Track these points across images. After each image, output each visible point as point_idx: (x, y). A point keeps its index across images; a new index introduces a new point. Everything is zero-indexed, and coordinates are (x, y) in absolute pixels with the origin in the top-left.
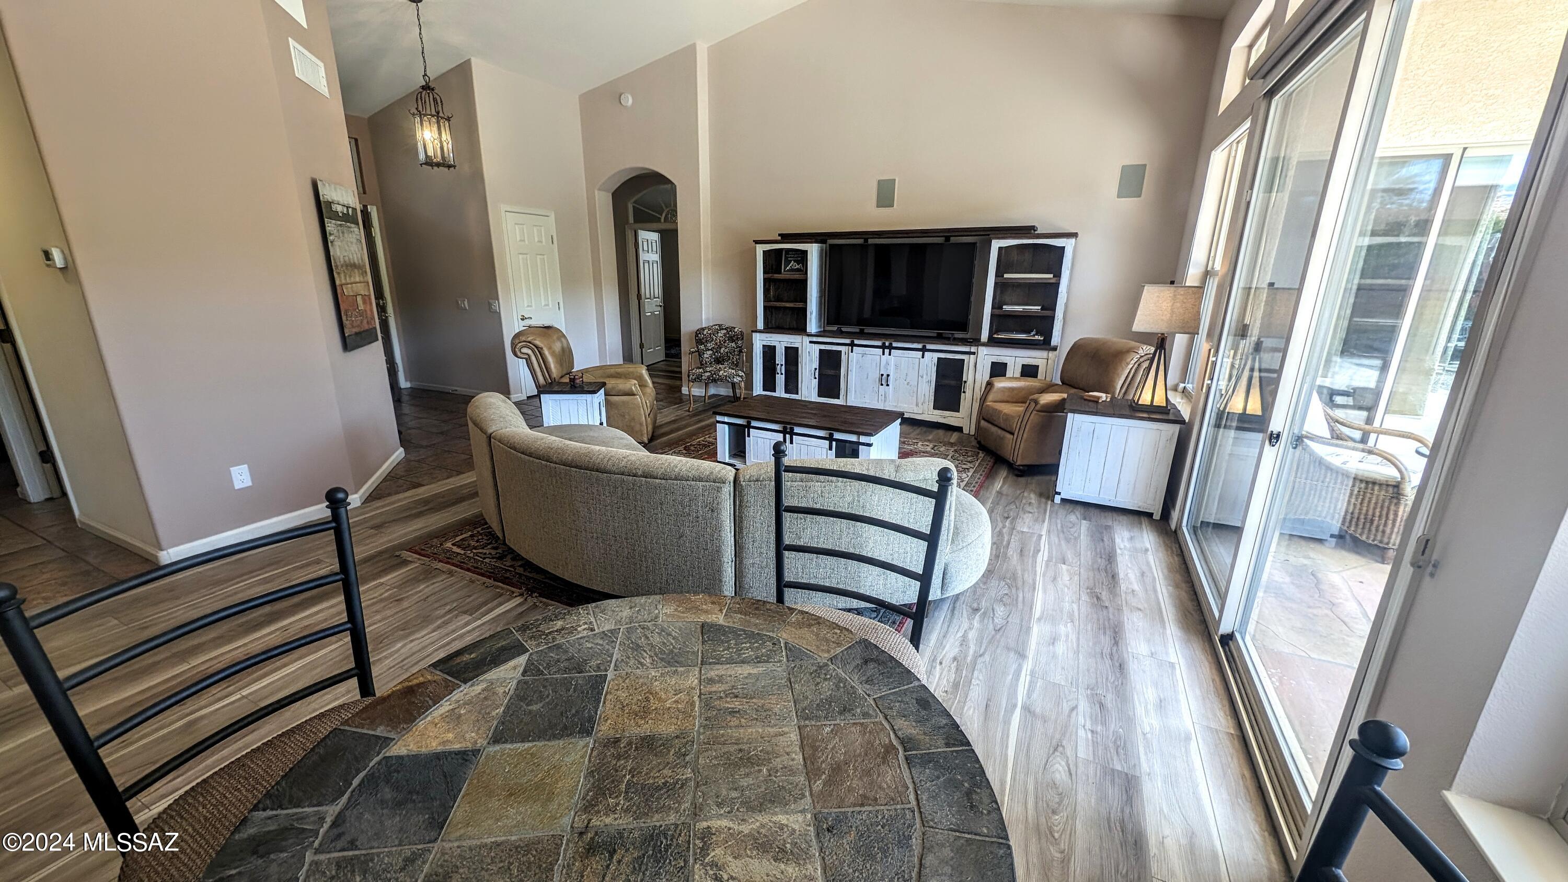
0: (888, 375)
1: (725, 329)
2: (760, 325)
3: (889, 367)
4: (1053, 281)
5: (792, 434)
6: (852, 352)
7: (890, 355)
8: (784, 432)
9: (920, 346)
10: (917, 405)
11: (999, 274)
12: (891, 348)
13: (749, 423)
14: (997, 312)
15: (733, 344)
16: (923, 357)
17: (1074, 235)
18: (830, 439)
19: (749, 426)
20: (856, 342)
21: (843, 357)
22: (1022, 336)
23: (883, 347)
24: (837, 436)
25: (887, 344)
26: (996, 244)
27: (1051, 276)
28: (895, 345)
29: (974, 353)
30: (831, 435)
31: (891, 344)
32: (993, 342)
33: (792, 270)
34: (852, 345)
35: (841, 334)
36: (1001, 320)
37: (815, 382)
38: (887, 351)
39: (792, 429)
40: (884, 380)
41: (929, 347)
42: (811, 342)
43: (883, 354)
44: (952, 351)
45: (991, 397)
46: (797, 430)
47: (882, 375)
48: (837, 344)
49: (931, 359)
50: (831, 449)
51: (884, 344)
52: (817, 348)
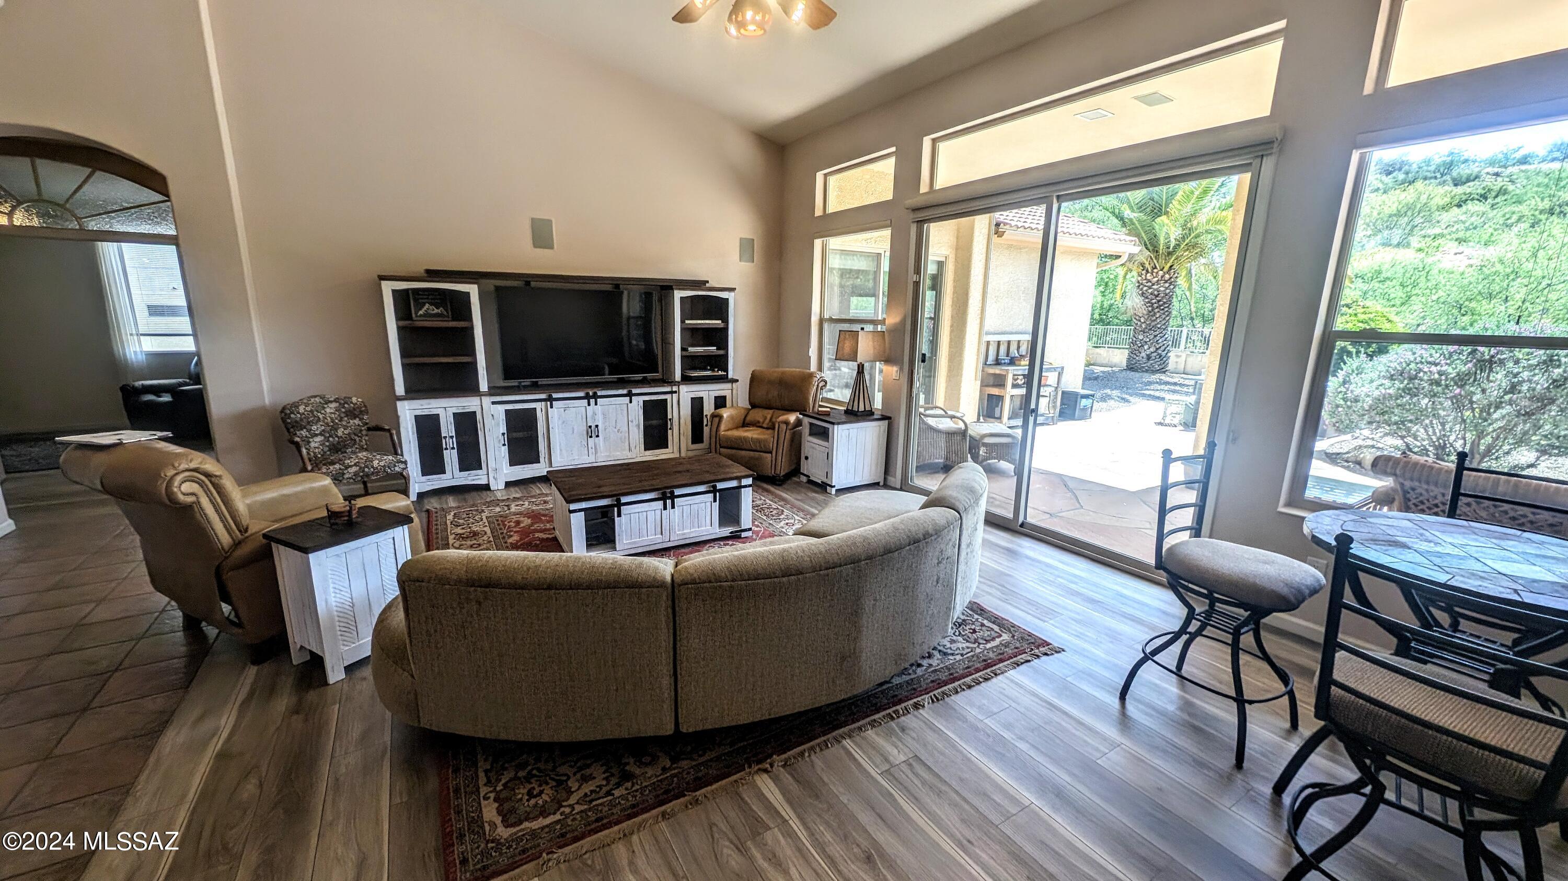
0: (597, 426)
1: (336, 401)
2: (400, 389)
3: (596, 417)
4: (722, 325)
5: (673, 497)
6: (552, 407)
7: (596, 404)
8: (663, 498)
9: (625, 392)
10: (630, 450)
11: (682, 322)
12: (595, 396)
13: (618, 500)
14: (685, 353)
15: (357, 421)
16: (631, 402)
17: (733, 290)
18: (714, 491)
19: (619, 505)
20: (555, 396)
21: (540, 416)
22: (709, 373)
23: (587, 397)
24: (720, 486)
25: (591, 394)
26: (678, 295)
27: (719, 322)
28: (599, 393)
29: (675, 392)
30: (715, 487)
31: (595, 393)
32: (686, 379)
33: (426, 315)
34: (550, 399)
35: (535, 387)
36: (690, 362)
37: (505, 450)
38: (592, 401)
39: (672, 493)
40: (592, 432)
41: (634, 391)
42: (493, 403)
43: (589, 405)
44: (655, 392)
45: (723, 427)
46: (677, 492)
47: (590, 427)
48: (532, 401)
49: (638, 401)
50: (715, 501)
51: (587, 394)
52: (501, 409)
